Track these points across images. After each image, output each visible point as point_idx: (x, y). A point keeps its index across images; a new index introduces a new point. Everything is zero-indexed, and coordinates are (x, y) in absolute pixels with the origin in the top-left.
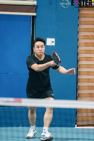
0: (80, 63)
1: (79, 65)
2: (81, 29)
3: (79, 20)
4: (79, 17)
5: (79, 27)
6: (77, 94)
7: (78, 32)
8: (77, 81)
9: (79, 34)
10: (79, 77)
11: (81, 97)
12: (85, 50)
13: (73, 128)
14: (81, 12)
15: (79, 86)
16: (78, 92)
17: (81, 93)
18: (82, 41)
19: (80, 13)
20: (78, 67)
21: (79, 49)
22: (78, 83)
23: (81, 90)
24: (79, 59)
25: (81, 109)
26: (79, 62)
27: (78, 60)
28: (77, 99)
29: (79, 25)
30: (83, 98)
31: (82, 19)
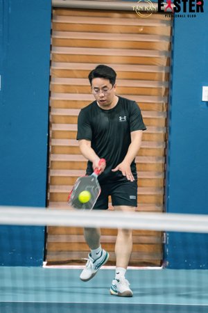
0: (55, 128)
1: (54, 132)
2: (57, 56)
3: (53, 36)
4: (51, 30)
5: (53, 52)
6: (49, 194)
7: (51, 61)
8: (48, 165)
9: (52, 67)
10: (52, 158)
11: (57, 201)
12: (64, 101)
13: (38, 268)
14: (56, 19)
15: (52, 177)
16: (51, 190)
17: (56, 193)
18: (58, 82)
19: (54, 21)
20: (51, 136)
21: (52, 98)
22: (51, 171)
23: (57, 186)
24: (52, 118)
25: (55, 228)
26: (53, 125)
27: (51, 121)
28: (47, 205)
29: (53, 48)
30: (60, 203)
31: (59, 35)
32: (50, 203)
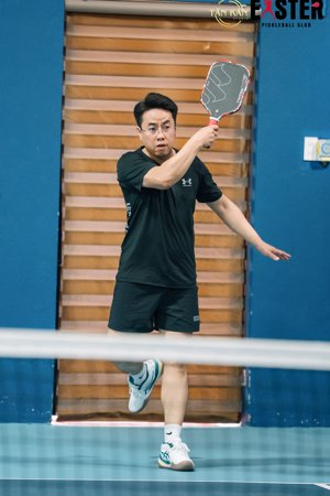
0: (70, 202)
1: (68, 210)
2: (74, 89)
3: (68, 58)
4: (65, 49)
5: (67, 83)
6: (61, 308)
7: (63, 98)
8: (59, 262)
9: (66, 107)
10: (66, 251)
11: (73, 320)
12: (84, 160)
13: (45, 426)
14: (71, 31)
15: (66, 281)
16: (65, 302)
17: (72, 307)
18: (75, 130)
19: (69, 33)
20: (64, 216)
21: (66, 156)
22: (64, 271)
23: (73, 296)
24: (66, 188)
25: (70, 362)
26: (67, 198)
27: (64, 191)
28: (58, 327)
29: (67, 76)
30: (79, 322)
31: (76, 56)
32: (63, 323)
